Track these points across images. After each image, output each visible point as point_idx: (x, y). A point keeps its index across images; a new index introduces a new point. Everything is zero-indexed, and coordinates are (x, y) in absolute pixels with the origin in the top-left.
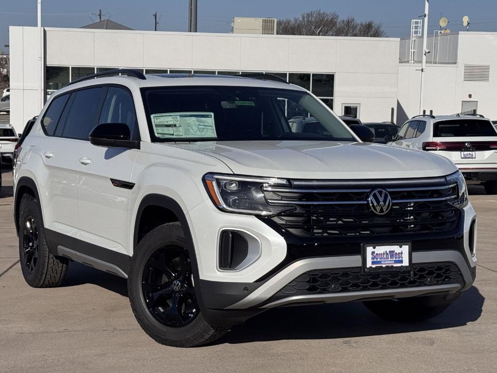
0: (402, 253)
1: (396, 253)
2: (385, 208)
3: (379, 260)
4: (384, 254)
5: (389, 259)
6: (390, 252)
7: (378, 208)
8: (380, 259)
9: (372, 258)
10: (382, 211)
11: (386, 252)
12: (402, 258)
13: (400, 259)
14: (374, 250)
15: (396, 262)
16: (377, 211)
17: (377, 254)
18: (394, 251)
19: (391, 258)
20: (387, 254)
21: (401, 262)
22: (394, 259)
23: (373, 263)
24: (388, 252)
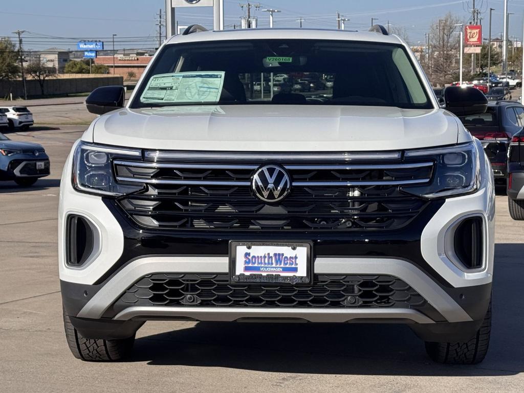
0: (296, 258)
1: (286, 257)
2: (276, 193)
3: (256, 265)
4: (265, 257)
5: (274, 265)
6: (275, 255)
7: (266, 193)
8: (259, 263)
9: (246, 262)
10: (271, 196)
11: (269, 254)
12: (296, 264)
13: (293, 266)
14: (248, 251)
15: (285, 270)
16: (263, 197)
17: (254, 257)
18: (283, 255)
19: (277, 264)
20: (270, 257)
21: (295, 270)
22: (282, 266)
23: (246, 269)
24: (271, 255)
